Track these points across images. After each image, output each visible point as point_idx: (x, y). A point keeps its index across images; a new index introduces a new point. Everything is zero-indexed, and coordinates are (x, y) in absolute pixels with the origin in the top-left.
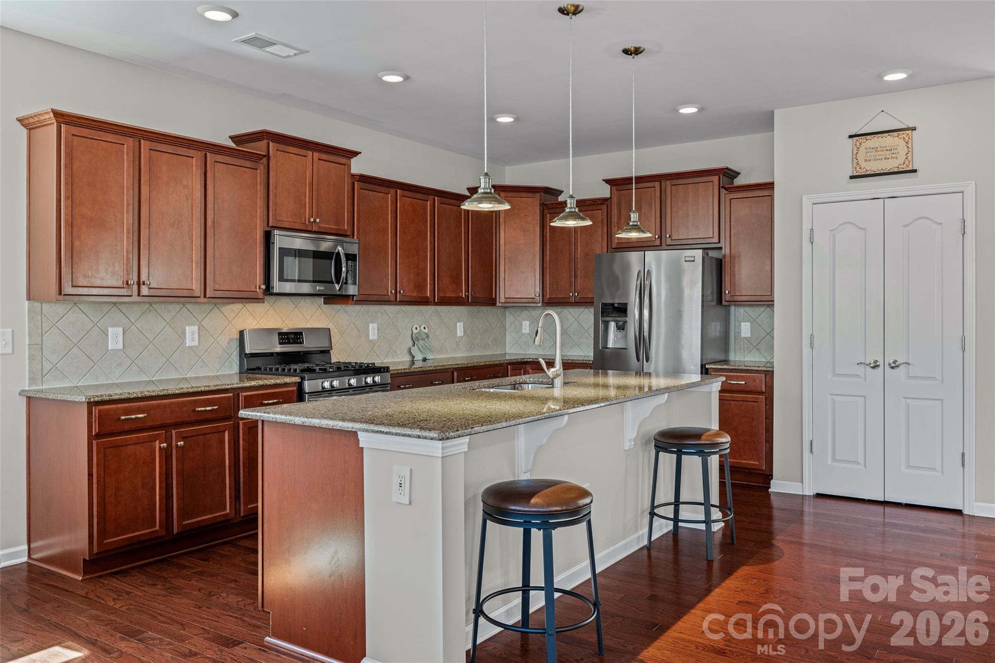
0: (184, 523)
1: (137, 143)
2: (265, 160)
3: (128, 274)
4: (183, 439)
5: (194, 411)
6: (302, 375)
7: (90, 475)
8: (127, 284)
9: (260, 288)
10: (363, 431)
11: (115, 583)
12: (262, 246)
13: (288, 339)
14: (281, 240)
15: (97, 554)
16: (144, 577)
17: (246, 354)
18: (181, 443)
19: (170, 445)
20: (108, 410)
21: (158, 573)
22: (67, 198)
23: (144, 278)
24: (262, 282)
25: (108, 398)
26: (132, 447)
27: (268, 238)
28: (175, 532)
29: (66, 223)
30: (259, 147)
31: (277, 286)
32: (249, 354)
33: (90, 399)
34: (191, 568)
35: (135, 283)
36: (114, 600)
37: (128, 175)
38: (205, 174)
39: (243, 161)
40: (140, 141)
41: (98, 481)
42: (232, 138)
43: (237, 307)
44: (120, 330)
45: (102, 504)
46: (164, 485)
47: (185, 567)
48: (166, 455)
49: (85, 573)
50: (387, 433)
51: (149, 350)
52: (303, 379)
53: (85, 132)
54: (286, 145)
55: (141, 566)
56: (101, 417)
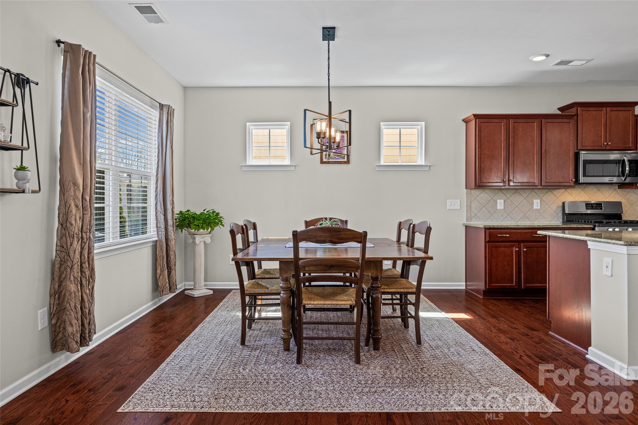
0: (527, 285)
1: (508, 121)
2: (575, 117)
3: (504, 177)
4: (526, 248)
5: (532, 236)
6: (595, 224)
7: (485, 257)
8: (503, 181)
9: (572, 181)
10: (590, 241)
11: (495, 302)
12: (573, 160)
13: (592, 207)
14: (584, 156)
15: (488, 289)
16: (507, 303)
17: (566, 213)
18: (525, 250)
19: (520, 250)
20: (493, 232)
21: (513, 303)
22: (478, 148)
23: (511, 178)
24: (573, 177)
25: (492, 227)
26: (503, 248)
27: (577, 156)
28: (522, 288)
29: (478, 158)
30: (573, 111)
31: (582, 179)
32: (568, 213)
33: (485, 227)
34: (528, 304)
35: (507, 180)
36: (492, 306)
37: (504, 135)
38: (541, 129)
39: (562, 120)
40: (509, 120)
41: (488, 260)
42: (559, 109)
43: (562, 191)
44: (503, 201)
45: (490, 269)
46: (517, 267)
47: (526, 303)
48: (518, 254)
49: (484, 296)
50: (599, 242)
51: (516, 210)
52: (595, 226)
53: (486, 120)
54: (588, 107)
55: (507, 299)
56: (490, 234)
